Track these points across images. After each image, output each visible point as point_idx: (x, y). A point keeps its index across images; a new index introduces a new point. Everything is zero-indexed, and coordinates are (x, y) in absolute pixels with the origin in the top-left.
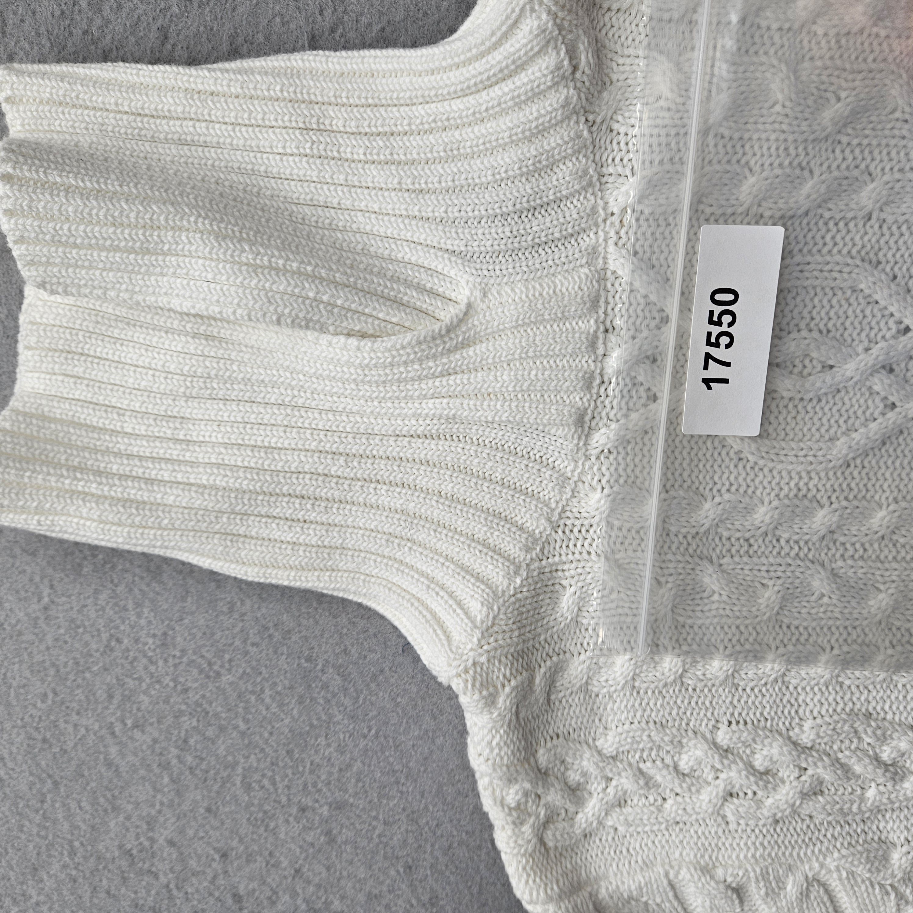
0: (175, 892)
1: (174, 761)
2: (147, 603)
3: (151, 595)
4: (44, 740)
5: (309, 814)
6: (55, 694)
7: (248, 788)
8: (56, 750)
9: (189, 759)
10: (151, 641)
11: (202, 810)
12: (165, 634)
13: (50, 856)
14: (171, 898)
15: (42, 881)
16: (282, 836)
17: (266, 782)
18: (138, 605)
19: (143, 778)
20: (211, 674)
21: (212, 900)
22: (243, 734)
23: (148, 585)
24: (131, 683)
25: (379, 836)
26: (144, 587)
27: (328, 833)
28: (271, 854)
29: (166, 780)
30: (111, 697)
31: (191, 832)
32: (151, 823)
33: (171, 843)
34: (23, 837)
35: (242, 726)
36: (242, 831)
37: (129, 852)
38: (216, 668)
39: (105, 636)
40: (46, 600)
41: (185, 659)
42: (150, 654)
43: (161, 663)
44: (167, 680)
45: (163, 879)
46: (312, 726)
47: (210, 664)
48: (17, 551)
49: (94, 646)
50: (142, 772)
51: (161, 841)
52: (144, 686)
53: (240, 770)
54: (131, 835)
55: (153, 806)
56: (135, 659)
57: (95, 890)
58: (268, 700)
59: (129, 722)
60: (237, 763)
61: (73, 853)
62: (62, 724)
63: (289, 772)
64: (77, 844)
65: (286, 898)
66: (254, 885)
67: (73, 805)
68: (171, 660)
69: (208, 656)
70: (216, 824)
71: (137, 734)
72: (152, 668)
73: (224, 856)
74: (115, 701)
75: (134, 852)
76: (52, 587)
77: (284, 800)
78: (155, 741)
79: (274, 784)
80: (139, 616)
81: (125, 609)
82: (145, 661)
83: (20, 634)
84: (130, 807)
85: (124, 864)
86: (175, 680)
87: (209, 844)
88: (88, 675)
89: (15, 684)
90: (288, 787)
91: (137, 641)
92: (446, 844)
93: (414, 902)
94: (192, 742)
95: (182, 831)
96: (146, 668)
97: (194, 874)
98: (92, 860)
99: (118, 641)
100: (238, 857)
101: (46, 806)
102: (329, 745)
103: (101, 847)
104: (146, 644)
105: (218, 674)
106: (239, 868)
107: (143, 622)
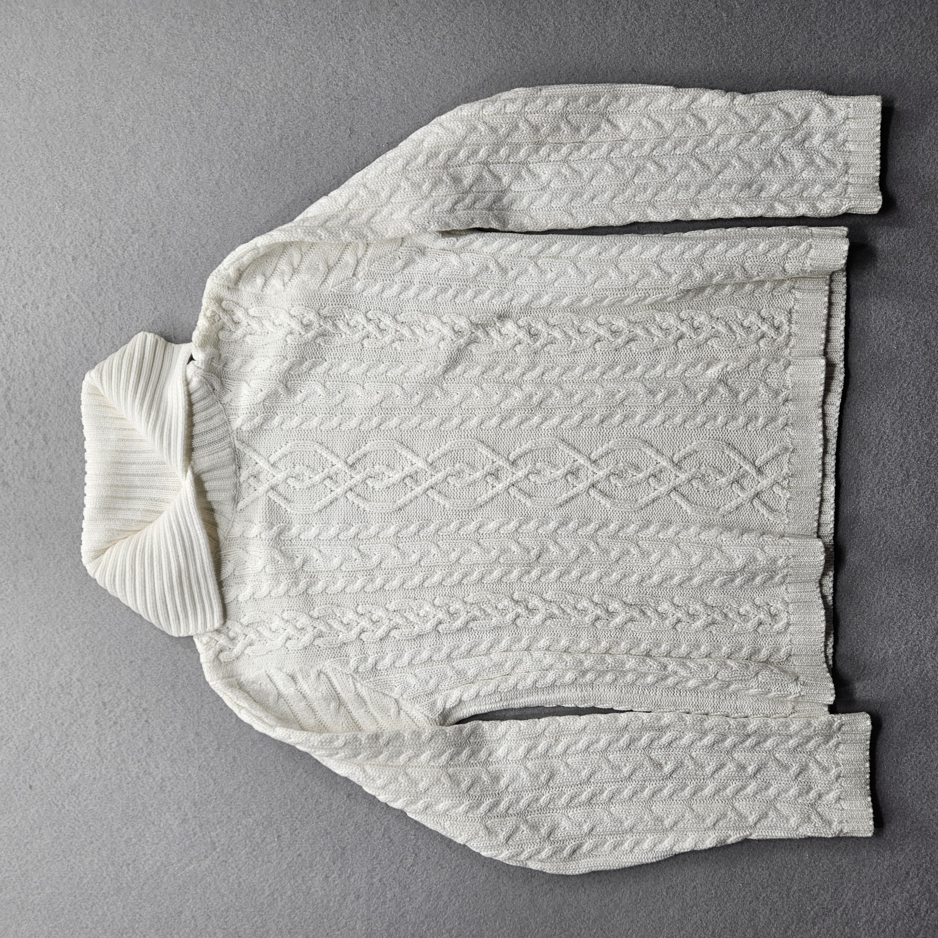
0: (79, 702)
1: (81, 643)
4: (31, 637)
5: (133, 664)
6: (36, 616)
7: (110, 654)
8: (35, 640)
9: (87, 643)
10: (74, 593)
11: (91, 665)
13: (29, 688)
14: (78, 705)
15: (25, 700)
16: (123, 675)
17: (117, 651)
18: (70, 578)
19: (68, 651)
21: (94, 705)
22: (108, 630)
24: (66, 611)
25: (161, 672)
27: (141, 672)
28: (118, 683)
29: (78, 652)
30: (58, 617)
31: (86, 675)
32: (71, 671)
33: (79, 680)
34: (19, 680)
35: (108, 627)
36: (107, 673)
37: (61, 685)
39: (57, 592)
40: (35, 578)
43: (77, 602)
44: (79, 609)
45: (75, 697)
46: (135, 626)
48: (26, 558)
49: (52, 596)
50: (68, 649)
51: (74, 679)
52: (71, 612)
53: (107, 646)
54: (62, 677)
55: (72, 663)
56: (68, 601)
57: (47, 703)
58: (118, 616)
59: (64, 627)
60: (106, 643)
61: (39, 686)
62: (38, 629)
63: (125, 645)
64: (41, 682)
65: (124, 703)
66: (111, 697)
67: (40, 664)
69: (96, 598)
70: (96, 670)
71: (67, 632)
72: (74, 604)
73: (100, 685)
74: (60, 618)
75: (64, 685)
76: (38, 572)
77: (124, 659)
78: (74, 635)
79: (120, 651)
80: (70, 583)
81: (65, 580)
82: (71, 601)
83: (24, 592)
84: (63, 664)
85: (59, 690)
86: (83, 610)
87: (94, 679)
88: (49, 608)
89: (21, 613)
90: (125, 653)
91: (69, 593)
92: (187, 675)
93: (175, 701)
94: (88, 635)
95: (83, 674)
97: (87, 693)
98: (47, 689)
99: (62, 594)
100: (105, 685)
101: (30, 666)
102: (141, 634)
103: (50, 683)
105: (99, 606)
106: (106, 690)
107: (71, 585)
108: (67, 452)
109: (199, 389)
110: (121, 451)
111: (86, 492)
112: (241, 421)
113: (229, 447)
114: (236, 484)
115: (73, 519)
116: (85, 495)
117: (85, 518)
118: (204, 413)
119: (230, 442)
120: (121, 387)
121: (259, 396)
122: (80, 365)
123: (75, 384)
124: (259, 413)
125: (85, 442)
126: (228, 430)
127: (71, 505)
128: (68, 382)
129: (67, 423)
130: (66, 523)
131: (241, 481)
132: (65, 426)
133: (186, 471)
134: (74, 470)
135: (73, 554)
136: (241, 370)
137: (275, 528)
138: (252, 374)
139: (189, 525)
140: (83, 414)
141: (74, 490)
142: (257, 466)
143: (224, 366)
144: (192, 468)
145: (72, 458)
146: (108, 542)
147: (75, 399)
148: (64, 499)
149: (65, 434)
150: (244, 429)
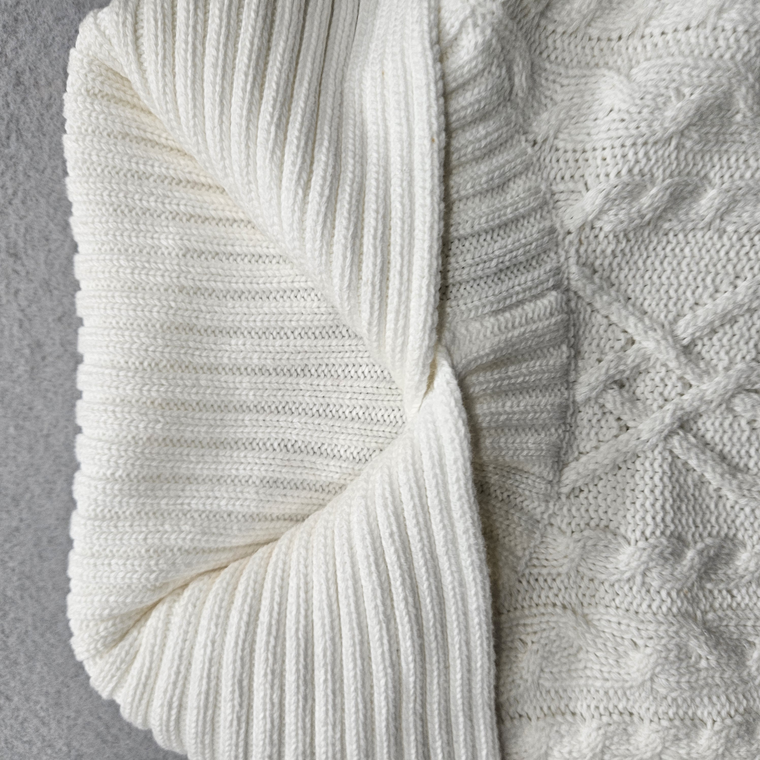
2: (40, 656)
3: (45, 647)
10: (43, 699)
12: (59, 692)
18: (30, 658)
20: (109, 738)
23: (42, 635)
26: (37, 638)
38: (114, 731)
41: (80, 721)
42: (42, 714)
43: (53, 725)
44: (60, 744)
47: (107, 727)
52: (35, 750)
56: (25, 720)
68: (64, 721)
72: (44, 730)
80: (31, 670)
81: (16, 663)
82: (36, 721)
86: (68, 745)
91: (27, 699)
96: (37, 730)
104: (37, 702)
107: (35, 678)
108: (17, 292)
109: (474, 78)
110: (197, 291)
111: (80, 422)
112: (599, 201)
113: (555, 287)
114: (567, 407)
115: (38, 491)
116: (78, 430)
117: (80, 505)
118: (484, 167)
119: (558, 271)
120: (209, 60)
121: (669, 113)
122: (58, 20)
123: (43, 82)
124: (659, 174)
125: (77, 258)
126: (552, 230)
127: (31, 449)
128: (18, 74)
129: (17, 201)
130: (16, 500)
131: (579, 398)
132: (10, 210)
133: (433, 366)
134: (39, 345)
135: (39, 589)
136: (594, 32)
137: (690, 554)
138: (635, 41)
139: (440, 550)
140: (69, 165)
141: (39, 405)
142: (631, 351)
143: (542, 14)
144: (450, 354)
145: (34, 307)
146: (155, 589)
147: (40, 128)
148: (12, 430)
149: (12, 234)
150: (607, 228)
